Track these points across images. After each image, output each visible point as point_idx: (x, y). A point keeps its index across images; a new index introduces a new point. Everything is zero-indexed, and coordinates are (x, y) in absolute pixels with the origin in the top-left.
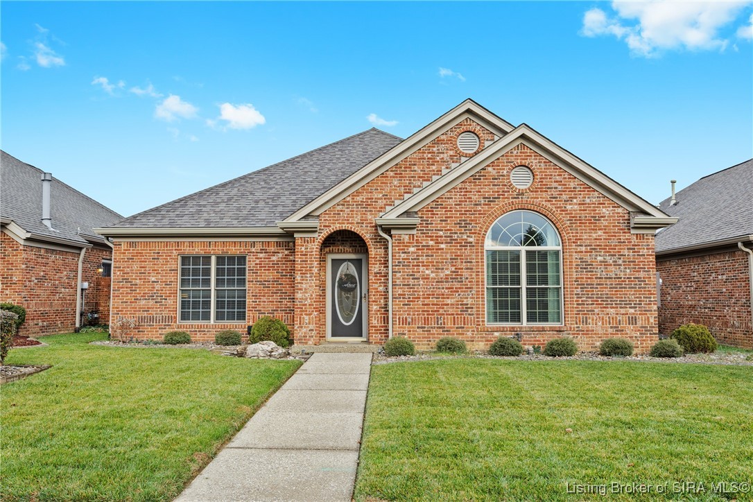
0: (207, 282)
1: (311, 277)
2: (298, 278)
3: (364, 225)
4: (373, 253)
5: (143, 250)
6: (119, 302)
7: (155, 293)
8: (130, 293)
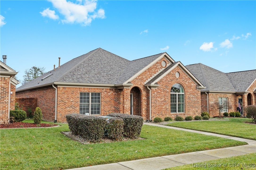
0: (88, 102)
1: (128, 100)
2: (125, 101)
3: (141, 85)
4: (143, 93)
5: (68, 90)
6: (60, 109)
7: (72, 105)
8: (64, 106)
